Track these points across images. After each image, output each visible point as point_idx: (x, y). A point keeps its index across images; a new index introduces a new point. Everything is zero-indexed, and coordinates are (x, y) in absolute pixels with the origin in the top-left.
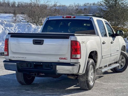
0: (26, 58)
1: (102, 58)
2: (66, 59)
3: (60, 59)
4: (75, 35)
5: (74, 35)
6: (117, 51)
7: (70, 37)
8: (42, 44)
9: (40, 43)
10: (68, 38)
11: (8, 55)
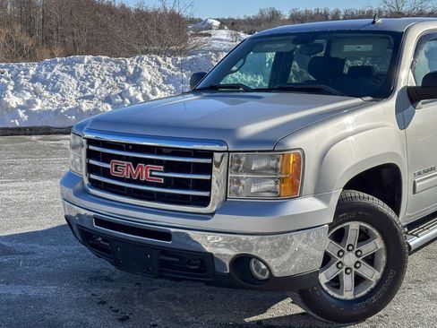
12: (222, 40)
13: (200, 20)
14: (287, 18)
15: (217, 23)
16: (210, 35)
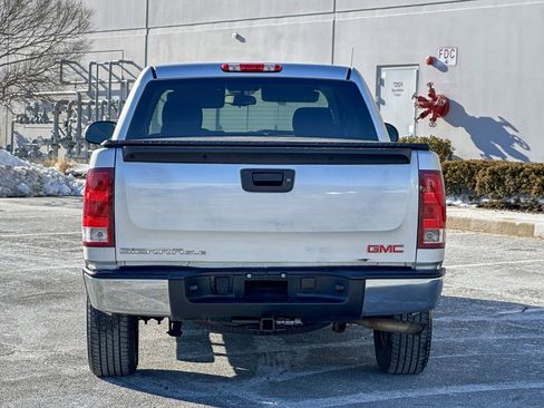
0: (204, 253)
2: (397, 249)
3: (369, 251)
8: (289, 188)
9: (279, 183)
10: (406, 160)
11: (111, 243)
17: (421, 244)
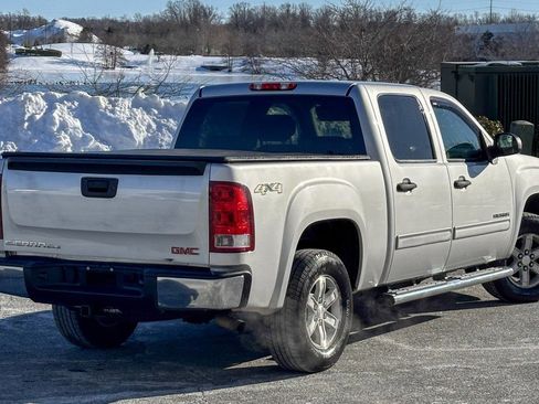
0: (59, 248)
1: (396, 248)
2: (194, 251)
3: (173, 252)
4: (227, 162)
5: (221, 161)
6: (496, 216)
7: (208, 167)
8: (113, 195)
9: (105, 190)
10: (198, 172)
12: (83, 64)
13: (42, 22)
14: (224, 21)
15: (75, 29)
16: (58, 54)
17: (213, 249)
